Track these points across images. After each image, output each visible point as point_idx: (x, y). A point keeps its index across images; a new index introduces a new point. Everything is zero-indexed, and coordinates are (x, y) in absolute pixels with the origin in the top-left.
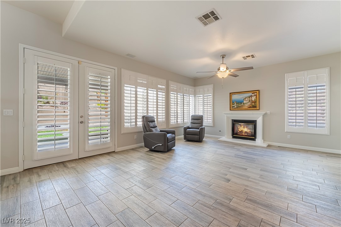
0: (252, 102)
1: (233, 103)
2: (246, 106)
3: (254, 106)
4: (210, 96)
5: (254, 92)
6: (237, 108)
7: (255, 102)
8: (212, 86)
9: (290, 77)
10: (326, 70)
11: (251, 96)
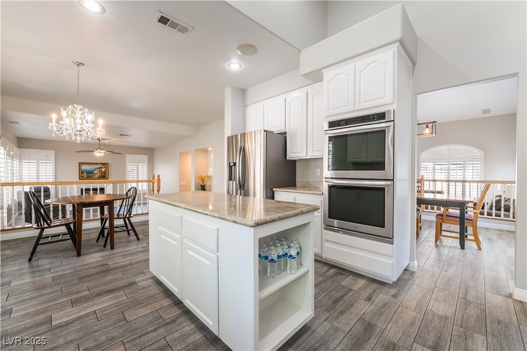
0: (102, 172)
1: (83, 173)
2: (96, 176)
3: (104, 176)
4: (51, 163)
5: (104, 164)
6: (86, 177)
7: (105, 173)
8: (54, 152)
9: (129, 157)
10: (146, 156)
11: (101, 168)
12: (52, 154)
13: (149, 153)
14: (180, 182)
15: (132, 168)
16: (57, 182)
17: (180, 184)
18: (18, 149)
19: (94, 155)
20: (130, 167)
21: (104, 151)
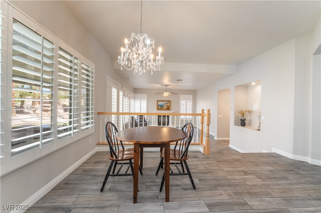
1: (159, 106)
2: (165, 108)
3: (168, 109)
5: (169, 101)
6: (160, 109)
7: (169, 106)
8: (147, 95)
9: (182, 96)
10: (192, 96)
11: (167, 103)
12: (146, 96)
13: (194, 93)
14: (218, 114)
15: (183, 104)
16: (148, 114)
17: (218, 116)
18: (133, 94)
19: (163, 95)
20: (183, 102)
21: (168, 93)
